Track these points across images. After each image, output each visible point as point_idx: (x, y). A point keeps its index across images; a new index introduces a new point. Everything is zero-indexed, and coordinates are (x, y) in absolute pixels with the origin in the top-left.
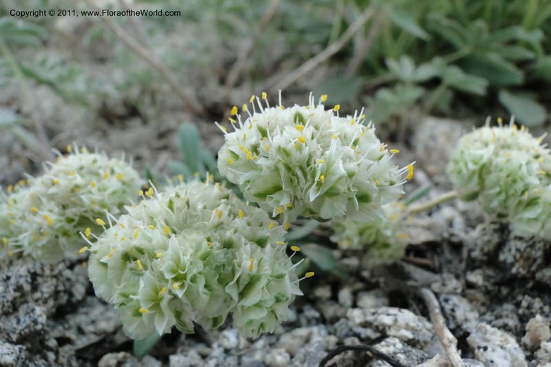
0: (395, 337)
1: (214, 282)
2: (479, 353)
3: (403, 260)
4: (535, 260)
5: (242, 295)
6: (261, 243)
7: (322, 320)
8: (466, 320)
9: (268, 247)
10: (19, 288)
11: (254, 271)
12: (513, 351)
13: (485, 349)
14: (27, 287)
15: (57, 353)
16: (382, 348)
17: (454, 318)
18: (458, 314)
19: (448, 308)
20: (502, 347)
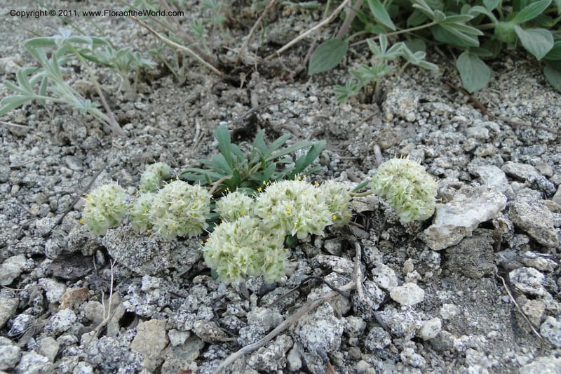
0: (335, 272)
1: (256, 265)
2: (375, 278)
3: (350, 224)
4: (417, 228)
5: (267, 269)
6: (273, 247)
7: (305, 256)
8: (375, 259)
9: (276, 250)
10: (153, 250)
11: (271, 262)
12: (391, 277)
13: (377, 276)
14: (157, 249)
15: (172, 277)
16: (327, 279)
17: (369, 258)
18: (372, 257)
19: (367, 253)
20: (386, 275)
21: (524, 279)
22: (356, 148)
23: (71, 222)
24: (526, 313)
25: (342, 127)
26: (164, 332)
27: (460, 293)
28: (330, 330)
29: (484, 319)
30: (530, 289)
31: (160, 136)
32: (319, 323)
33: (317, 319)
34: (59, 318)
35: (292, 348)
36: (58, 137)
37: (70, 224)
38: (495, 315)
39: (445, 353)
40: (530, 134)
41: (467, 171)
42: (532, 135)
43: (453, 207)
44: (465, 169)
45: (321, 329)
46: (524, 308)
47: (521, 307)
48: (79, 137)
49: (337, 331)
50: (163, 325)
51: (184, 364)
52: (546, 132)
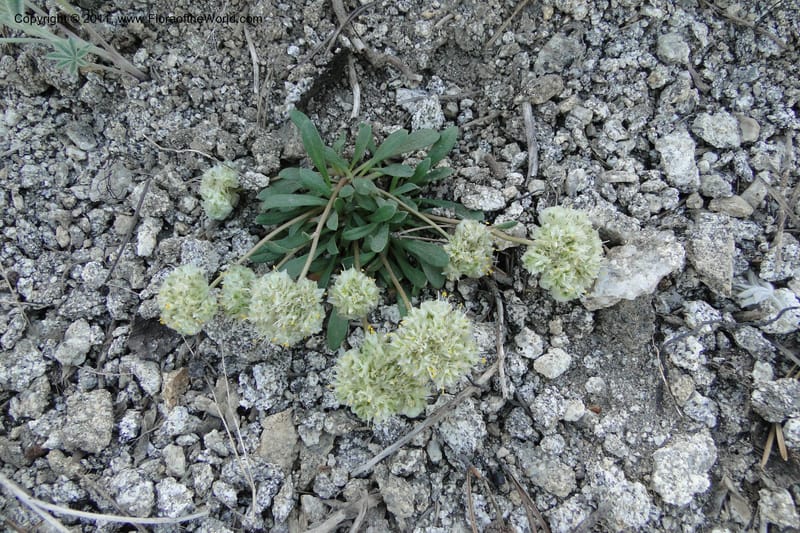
2: (518, 350)
8: (519, 318)
12: (537, 345)
13: (521, 347)
17: (512, 318)
18: (515, 317)
19: (510, 313)
20: (531, 344)
21: (681, 351)
22: (497, 94)
23: (126, 266)
24: (674, 394)
25: (475, 38)
26: (293, 428)
27: (609, 356)
28: (471, 433)
29: (630, 387)
30: (685, 365)
31: (199, 79)
32: (461, 424)
33: (458, 419)
34: (172, 423)
35: (431, 439)
36: (35, 81)
37: (126, 270)
38: (642, 381)
39: (585, 430)
40: (747, 49)
41: (646, 137)
42: (750, 52)
43: (618, 267)
44: (644, 135)
45: (462, 431)
46: (673, 388)
47: (670, 384)
48: (71, 84)
49: (478, 435)
50: (289, 417)
51: (322, 460)
52: (770, 42)
